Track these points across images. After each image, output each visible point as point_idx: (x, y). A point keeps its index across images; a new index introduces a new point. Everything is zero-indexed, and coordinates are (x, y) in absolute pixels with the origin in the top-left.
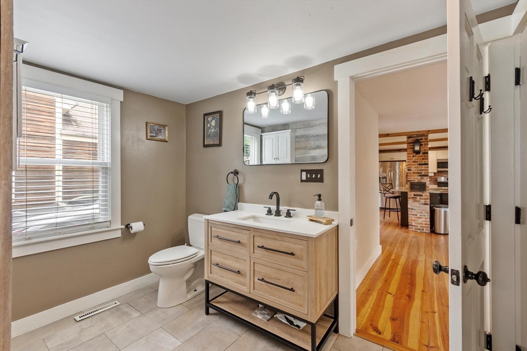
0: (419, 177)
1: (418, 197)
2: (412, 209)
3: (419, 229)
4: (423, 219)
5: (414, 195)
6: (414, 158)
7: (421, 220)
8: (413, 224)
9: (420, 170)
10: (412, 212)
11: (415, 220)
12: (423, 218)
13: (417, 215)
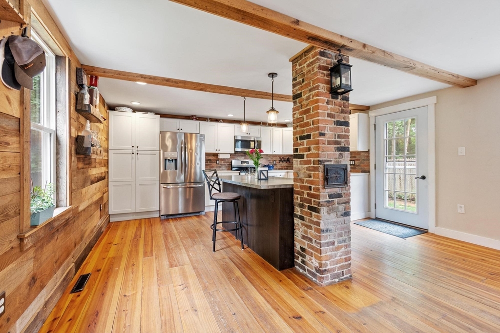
0: (337, 153)
1: (336, 200)
2: (327, 231)
3: (337, 276)
4: (343, 250)
5: (330, 196)
6: (329, 106)
7: (339, 252)
8: (328, 267)
9: (339, 136)
10: (326, 237)
11: (331, 257)
12: (341, 247)
13: (333, 243)
